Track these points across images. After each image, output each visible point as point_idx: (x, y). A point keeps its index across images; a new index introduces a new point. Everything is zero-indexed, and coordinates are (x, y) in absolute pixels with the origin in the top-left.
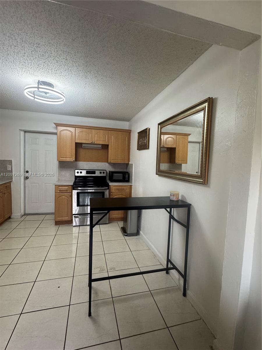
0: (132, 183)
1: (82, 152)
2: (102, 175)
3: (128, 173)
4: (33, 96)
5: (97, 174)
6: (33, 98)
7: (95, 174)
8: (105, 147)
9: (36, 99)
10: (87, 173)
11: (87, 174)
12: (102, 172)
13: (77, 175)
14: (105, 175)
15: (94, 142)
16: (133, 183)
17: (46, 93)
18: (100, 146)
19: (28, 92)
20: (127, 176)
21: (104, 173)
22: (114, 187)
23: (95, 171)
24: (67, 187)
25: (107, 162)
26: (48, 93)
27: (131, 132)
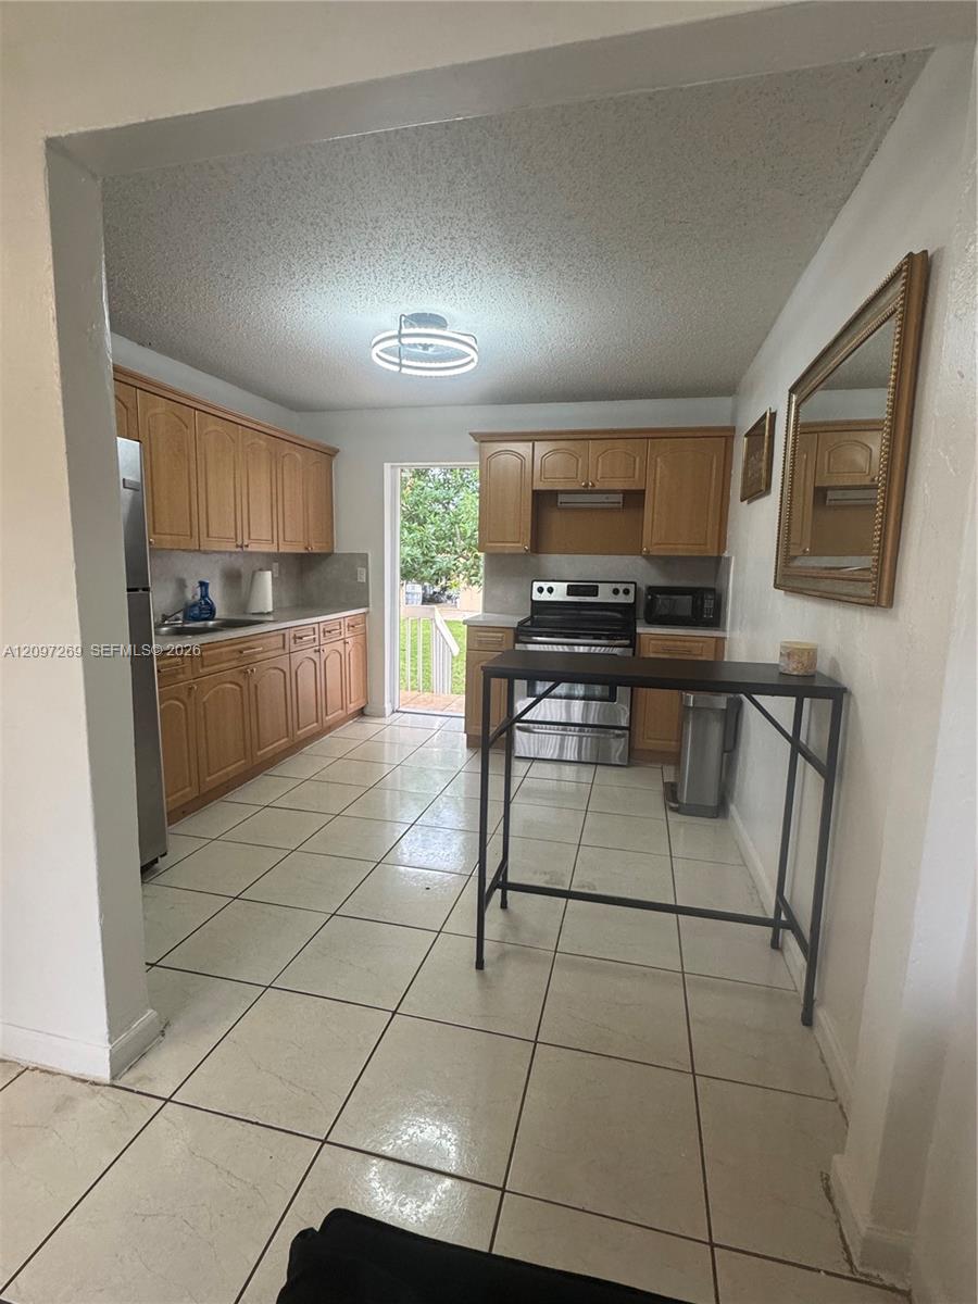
0: (724, 631)
1: (556, 522)
2: (621, 599)
3: (713, 591)
4: (397, 360)
5: (605, 595)
6: (396, 368)
7: (596, 595)
8: (634, 499)
9: (404, 370)
10: (571, 591)
11: (568, 594)
12: (621, 587)
13: (537, 597)
14: (630, 599)
15: (593, 485)
16: (728, 629)
17: (425, 347)
18: (619, 498)
19: (382, 351)
20: (709, 604)
21: (626, 592)
22: (653, 642)
23: (597, 587)
24: (500, 635)
25: (639, 553)
26: (431, 345)
27: (733, 437)
